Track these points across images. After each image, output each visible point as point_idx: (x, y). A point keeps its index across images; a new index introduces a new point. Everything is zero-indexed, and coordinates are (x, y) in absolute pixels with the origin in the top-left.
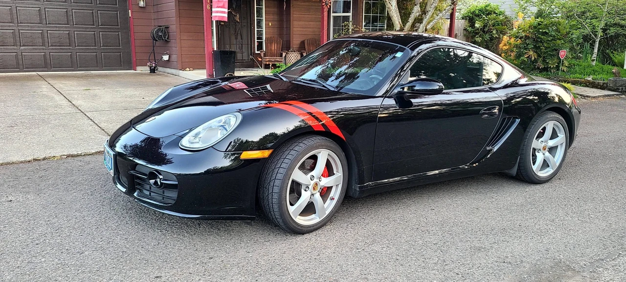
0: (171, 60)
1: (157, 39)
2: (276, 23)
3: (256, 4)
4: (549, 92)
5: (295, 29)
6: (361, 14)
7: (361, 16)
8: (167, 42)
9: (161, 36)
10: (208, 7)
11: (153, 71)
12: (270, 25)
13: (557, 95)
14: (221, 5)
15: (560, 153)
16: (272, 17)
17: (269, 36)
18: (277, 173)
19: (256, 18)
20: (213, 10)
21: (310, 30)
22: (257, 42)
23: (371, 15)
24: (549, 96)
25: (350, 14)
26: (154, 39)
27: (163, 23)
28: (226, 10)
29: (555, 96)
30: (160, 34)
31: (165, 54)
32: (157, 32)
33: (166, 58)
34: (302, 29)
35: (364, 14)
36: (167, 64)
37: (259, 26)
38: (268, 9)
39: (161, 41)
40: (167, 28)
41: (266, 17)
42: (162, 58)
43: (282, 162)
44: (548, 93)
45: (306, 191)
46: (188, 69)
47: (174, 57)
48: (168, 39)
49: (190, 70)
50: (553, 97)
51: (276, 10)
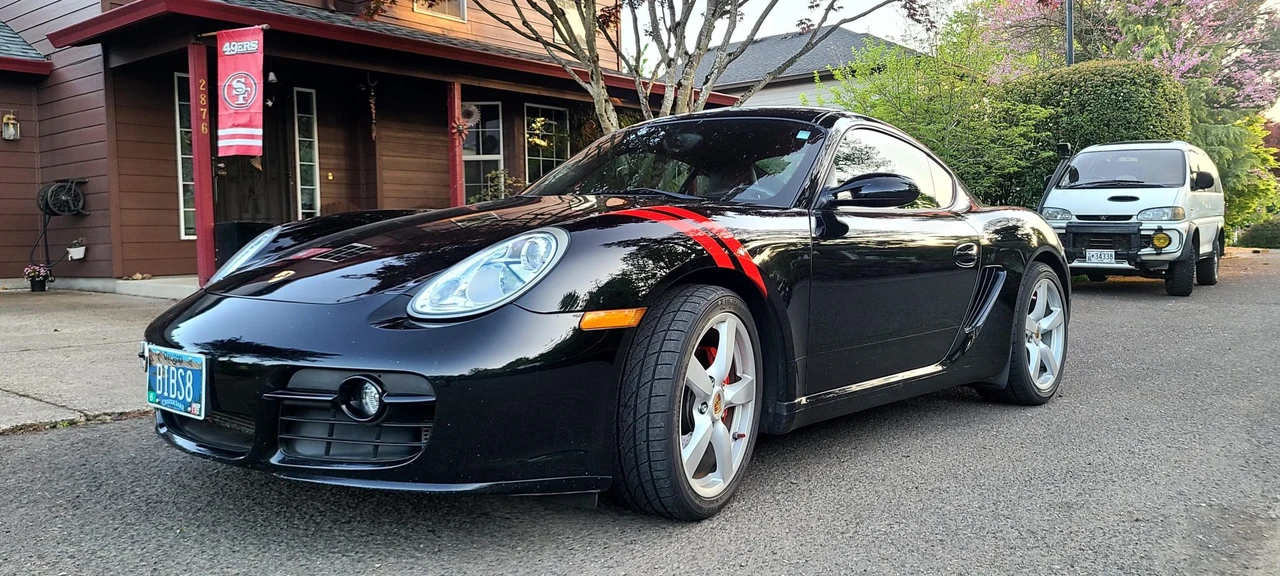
0: (91, 257)
1: (55, 210)
2: (343, 174)
3: (299, 133)
4: (1019, 224)
5: (385, 187)
6: (522, 156)
7: (522, 162)
8: (80, 216)
9: (67, 201)
10: (204, 129)
11: (38, 286)
12: (331, 178)
13: (1033, 229)
14: (244, 120)
15: (1058, 340)
16: (335, 161)
17: (327, 202)
18: (657, 364)
19: (298, 163)
20: (221, 132)
21: (420, 188)
22: (303, 213)
23: (541, 158)
24: (1020, 232)
25: (500, 157)
26: (49, 211)
27: (71, 174)
28: (259, 132)
29: (1031, 232)
30: (63, 198)
31: (74, 246)
32: (56, 193)
33: (77, 253)
34: (399, 187)
35: (527, 157)
36: (80, 269)
37: (307, 179)
38: (323, 145)
39: (66, 213)
40: (81, 184)
41: (322, 161)
42: (68, 253)
43: (665, 340)
44: (1016, 228)
45: (702, 413)
46: (139, 276)
47: (100, 252)
48: (83, 208)
49: (143, 279)
50: (1027, 235)
51: (342, 146)
